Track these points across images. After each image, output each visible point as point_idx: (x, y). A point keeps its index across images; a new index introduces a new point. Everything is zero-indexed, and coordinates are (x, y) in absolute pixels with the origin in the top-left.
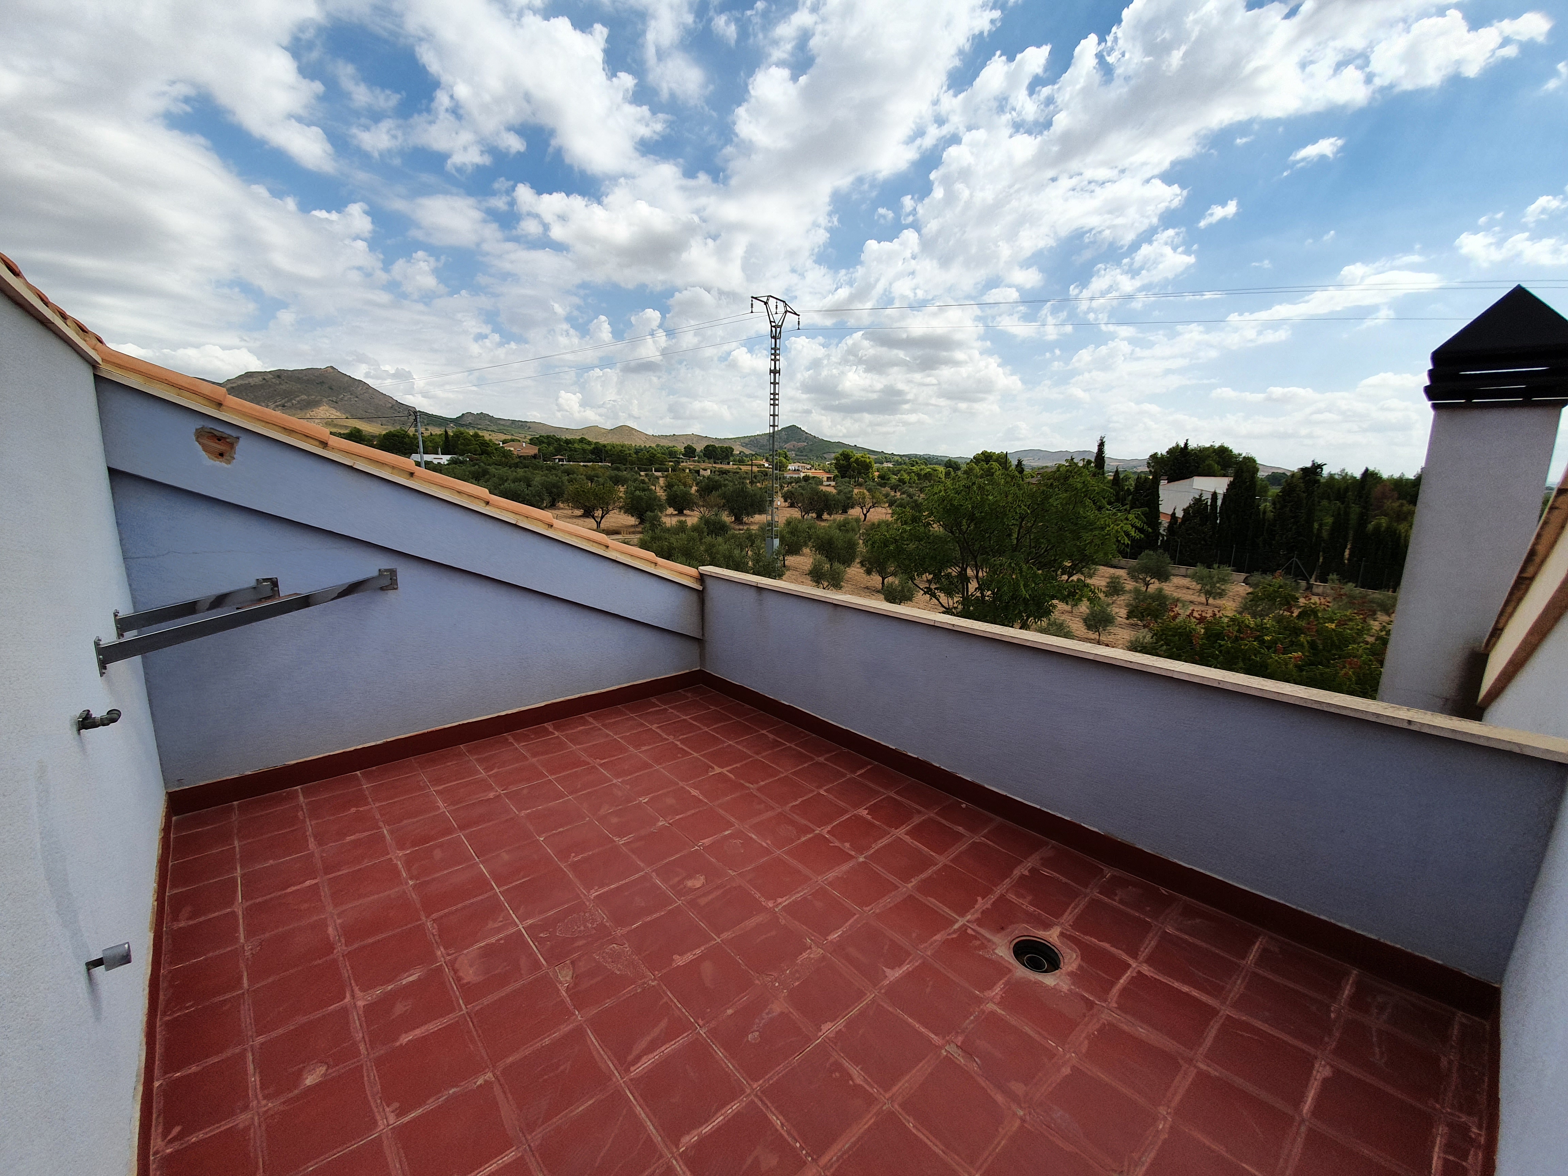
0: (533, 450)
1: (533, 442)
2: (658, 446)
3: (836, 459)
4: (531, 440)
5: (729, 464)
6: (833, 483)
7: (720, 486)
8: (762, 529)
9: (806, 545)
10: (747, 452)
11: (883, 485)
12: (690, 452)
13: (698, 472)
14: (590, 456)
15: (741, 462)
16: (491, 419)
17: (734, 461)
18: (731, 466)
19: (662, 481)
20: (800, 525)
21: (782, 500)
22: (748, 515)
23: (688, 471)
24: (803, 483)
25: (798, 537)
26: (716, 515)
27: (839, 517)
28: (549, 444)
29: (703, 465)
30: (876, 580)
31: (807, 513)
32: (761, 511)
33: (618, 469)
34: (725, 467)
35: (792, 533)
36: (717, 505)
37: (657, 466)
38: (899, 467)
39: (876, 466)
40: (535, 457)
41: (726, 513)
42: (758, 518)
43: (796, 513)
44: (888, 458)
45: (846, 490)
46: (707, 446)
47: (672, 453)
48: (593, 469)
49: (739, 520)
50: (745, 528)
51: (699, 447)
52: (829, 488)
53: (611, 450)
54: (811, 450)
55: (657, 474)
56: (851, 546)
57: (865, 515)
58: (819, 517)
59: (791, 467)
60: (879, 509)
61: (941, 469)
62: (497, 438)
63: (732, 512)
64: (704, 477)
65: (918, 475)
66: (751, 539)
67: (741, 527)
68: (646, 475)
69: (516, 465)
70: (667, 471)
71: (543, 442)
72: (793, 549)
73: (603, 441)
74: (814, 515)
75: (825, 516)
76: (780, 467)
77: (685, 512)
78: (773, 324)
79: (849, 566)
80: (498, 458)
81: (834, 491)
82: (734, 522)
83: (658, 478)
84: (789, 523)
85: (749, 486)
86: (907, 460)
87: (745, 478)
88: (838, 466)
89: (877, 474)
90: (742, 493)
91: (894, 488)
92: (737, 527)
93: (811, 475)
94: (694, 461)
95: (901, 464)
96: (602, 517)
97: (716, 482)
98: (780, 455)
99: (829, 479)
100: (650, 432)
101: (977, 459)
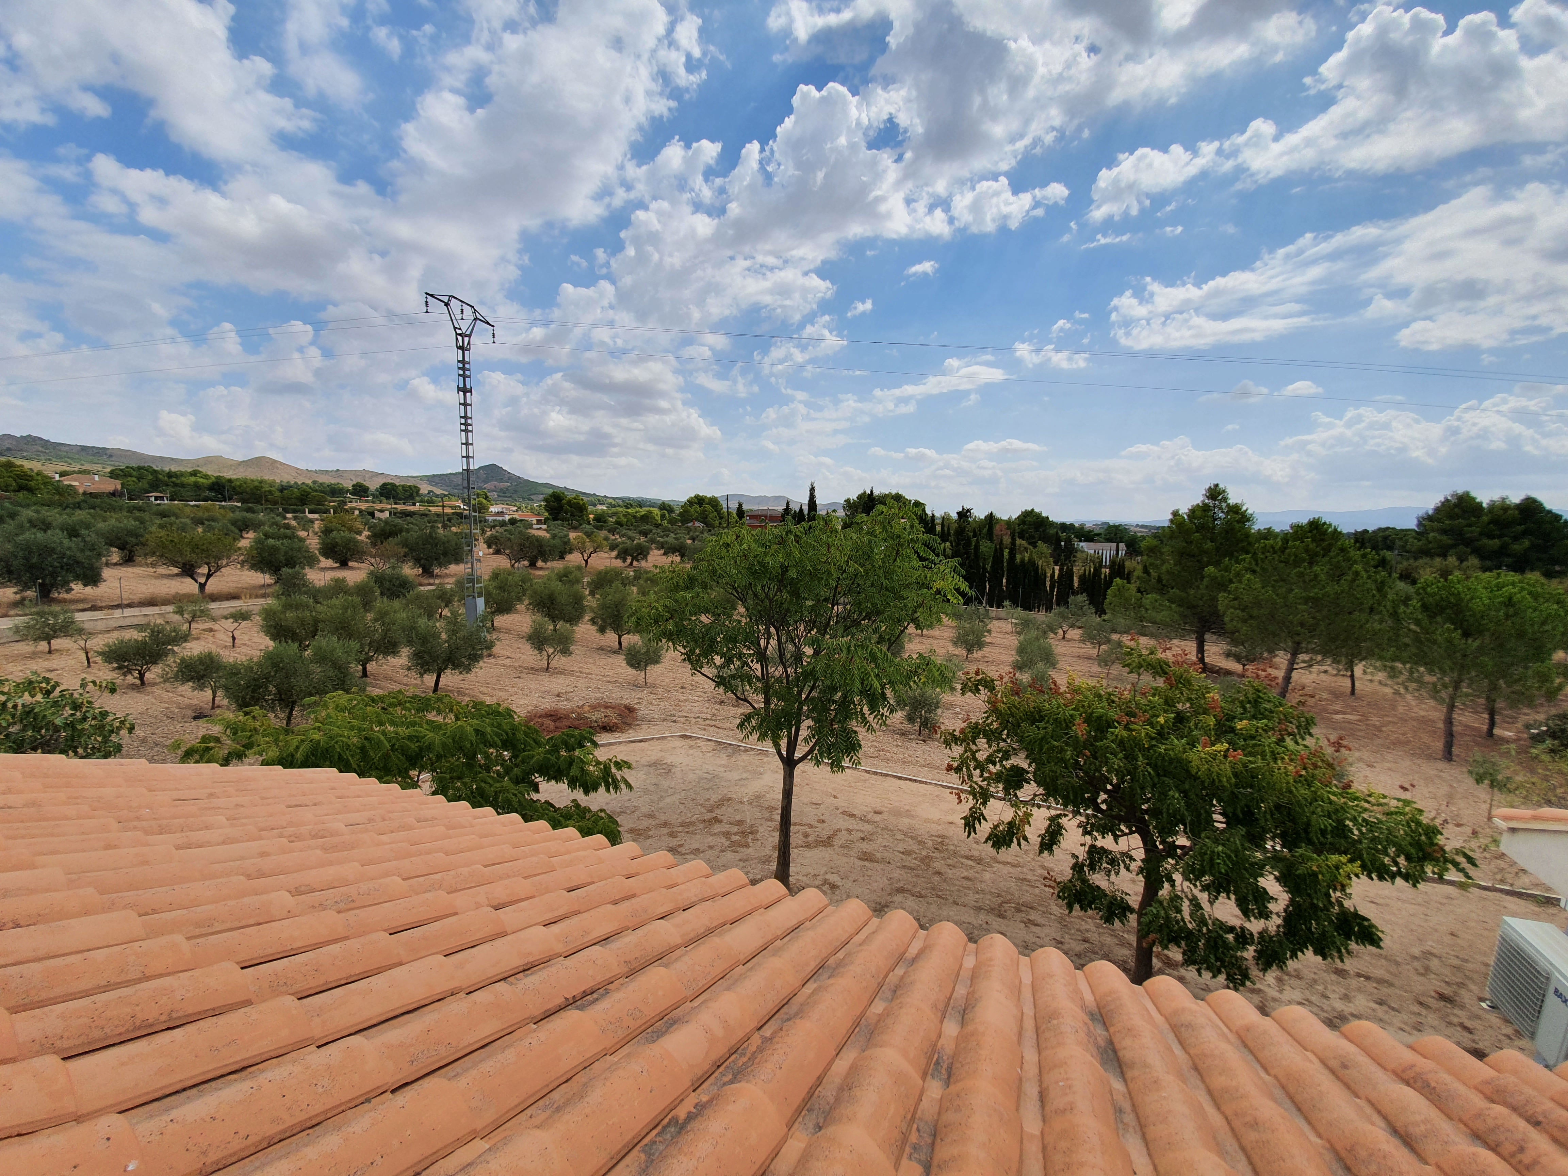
0: (114, 485)
1: (113, 475)
2: (315, 482)
3: (545, 500)
4: (112, 472)
5: (414, 504)
6: (544, 527)
7: (401, 531)
8: (459, 584)
9: (520, 600)
10: (439, 491)
11: (600, 528)
12: (360, 491)
13: (372, 514)
14: (207, 493)
15: (431, 502)
16: (46, 443)
17: (421, 501)
18: (418, 507)
19: (317, 525)
20: (510, 578)
21: (485, 546)
22: (440, 565)
23: (357, 512)
24: (510, 527)
25: (509, 592)
26: (393, 568)
27: (557, 565)
28: (139, 479)
29: (379, 506)
30: (611, 638)
31: (518, 561)
32: (458, 560)
33: (249, 510)
34: (409, 508)
35: (501, 588)
36: (395, 555)
37: (312, 507)
38: (614, 510)
39: (590, 508)
40: (113, 494)
41: (410, 564)
42: (453, 568)
43: (503, 562)
44: (601, 500)
45: (561, 534)
46: (385, 485)
47: (335, 491)
48: (207, 510)
49: (427, 572)
50: (437, 581)
51: (373, 485)
52: (540, 532)
53: (240, 486)
54: (516, 491)
55: (311, 516)
56: (578, 600)
57: (586, 561)
58: (533, 564)
59: (494, 509)
60: (603, 555)
61: (656, 512)
62: (52, 470)
63: (418, 561)
64: (380, 519)
65: (634, 517)
66: (445, 598)
67: (431, 581)
68: (295, 518)
69: (78, 506)
70: (327, 511)
71: (131, 476)
72: (503, 607)
73: (228, 474)
74: (526, 563)
75: (540, 563)
76: (480, 509)
77: (350, 564)
78: (459, 332)
79: (576, 625)
80: (46, 496)
81: (548, 536)
82: (422, 575)
83: (312, 521)
84: (495, 576)
85: (441, 531)
86: (620, 502)
87: (435, 521)
88: (548, 508)
89: (591, 516)
90: (431, 540)
91: (612, 531)
92: (426, 582)
93: (518, 518)
94: (367, 501)
95: (615, 506)
96: (209, 576)
97: (395, 526)
98: (478, 495)
99: (539, 522)
100: (302, 466)
101: (691, 502)
